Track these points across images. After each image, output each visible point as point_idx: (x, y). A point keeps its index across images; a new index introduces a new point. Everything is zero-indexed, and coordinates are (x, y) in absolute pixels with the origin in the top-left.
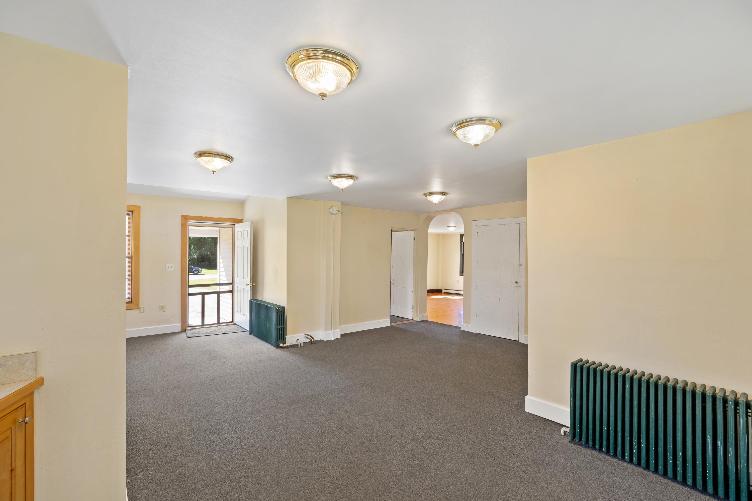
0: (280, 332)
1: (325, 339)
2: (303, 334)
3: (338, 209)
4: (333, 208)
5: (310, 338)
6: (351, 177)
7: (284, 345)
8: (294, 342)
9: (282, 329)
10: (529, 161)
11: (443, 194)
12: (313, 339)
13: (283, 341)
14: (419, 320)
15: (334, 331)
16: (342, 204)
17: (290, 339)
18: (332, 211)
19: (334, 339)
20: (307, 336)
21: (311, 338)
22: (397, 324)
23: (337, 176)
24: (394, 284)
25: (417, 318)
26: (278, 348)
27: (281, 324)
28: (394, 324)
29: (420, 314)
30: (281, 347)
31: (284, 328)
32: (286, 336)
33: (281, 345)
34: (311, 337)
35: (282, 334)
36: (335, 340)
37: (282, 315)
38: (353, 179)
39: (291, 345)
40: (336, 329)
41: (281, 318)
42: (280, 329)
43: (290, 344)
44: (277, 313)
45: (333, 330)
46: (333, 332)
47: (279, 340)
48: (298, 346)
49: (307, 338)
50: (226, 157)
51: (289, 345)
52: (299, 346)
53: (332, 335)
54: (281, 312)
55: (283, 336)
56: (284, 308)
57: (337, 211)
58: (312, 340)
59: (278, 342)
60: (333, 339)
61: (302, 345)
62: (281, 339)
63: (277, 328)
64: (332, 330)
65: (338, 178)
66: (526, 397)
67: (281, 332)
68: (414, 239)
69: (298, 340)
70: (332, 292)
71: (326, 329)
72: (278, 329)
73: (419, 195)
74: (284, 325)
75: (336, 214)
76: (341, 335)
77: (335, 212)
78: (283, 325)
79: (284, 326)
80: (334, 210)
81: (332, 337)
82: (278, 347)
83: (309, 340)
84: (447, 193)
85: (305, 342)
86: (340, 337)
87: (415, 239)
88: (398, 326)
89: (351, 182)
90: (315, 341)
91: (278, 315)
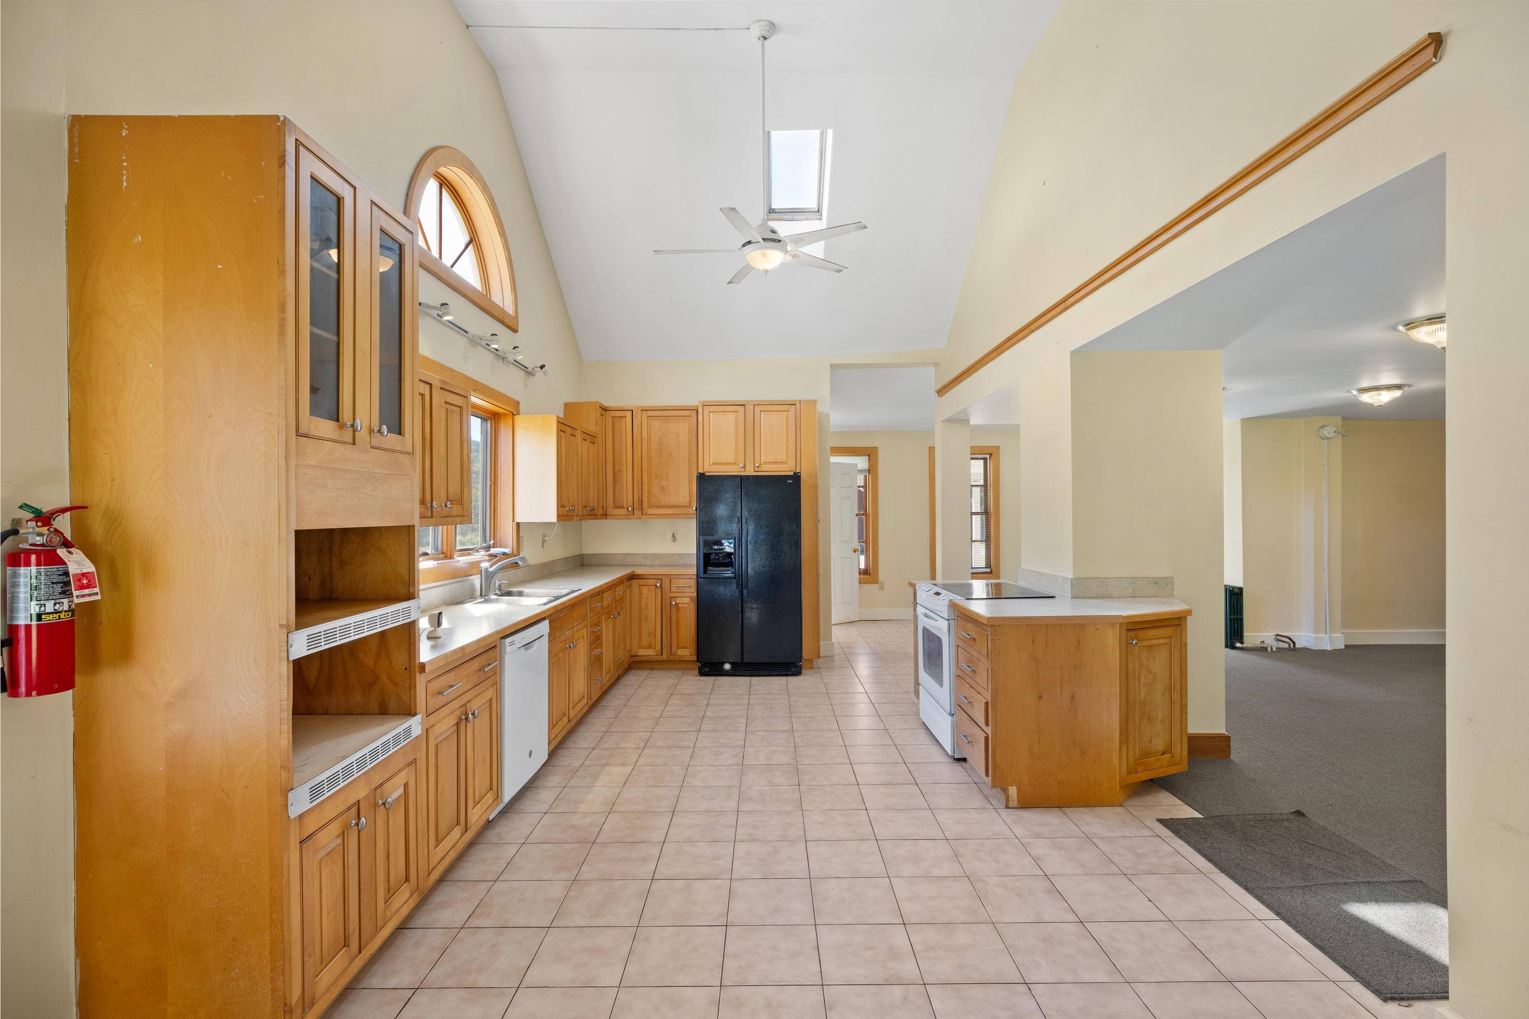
0: (1234, 625)
1: (1316, 647)
2: (1274, 634)
3: (1336, 430)
4: (1327, 428)
5: (1288, 640)
7: (1244, 646)
8: (1257, 643)
9: (1239, 620)
12: (1294, 643)
13: (1242, 639)
15: (1331, 635)
16: (1344, 419)
17: (1251, 638)
18: (1324, 433)
19: (1331, 649)
20: (1283, 638)
21: (1290, 641)
26: (1232, 649)
27: (1234, 613)
30: (1239, 648)
31: (1241, 619)
32: (1244, 632)
33: (1238, 645)
34: (1290, 639)
35: (1238, 628)
36: (1336, 650)
37: (1238, 599)
39: (1256, 646)
40: (1335, 633)
41: (1236, 603)
42: (1236, 620)
43: (1251, 645)
44: (1231, 595)
45: (1329, 633)
46: (1330, 637)
47: (1234, 636)
48: (1266, 650)
49: (1280, 640)
51: (1249, 646)
52: (1269, 651)
53: (1328, 642)
54: (1237, 594)
55: (1240, 632)
56: (1241, 590)
57: (1335, 432)
58: (1292, 646)
59: (1232, 641)
60: (1329, 648)
61: (1274, 649)
62: (1237, 636)
63: (1228, 619)
64: (1327, 634)
67: (1237, 625)
69: (1265, 641)
70: (1327, 570)
71: (1317, 631)
72: (1231, 620)
74: (1242, 615)
75: (1332, 438)
76: (1346, 646)
77: (1331, 435)
78: (1240, 615)
79: (1241, 617)
80: (1328, 432)
81: (1329, 645)
82: (1233, 647)
83: (1285, 645)
85: (1280, 646)
86: (1343, 648)
89: (1398, 393)
90: (1296, 647)
91: (1232, 600)
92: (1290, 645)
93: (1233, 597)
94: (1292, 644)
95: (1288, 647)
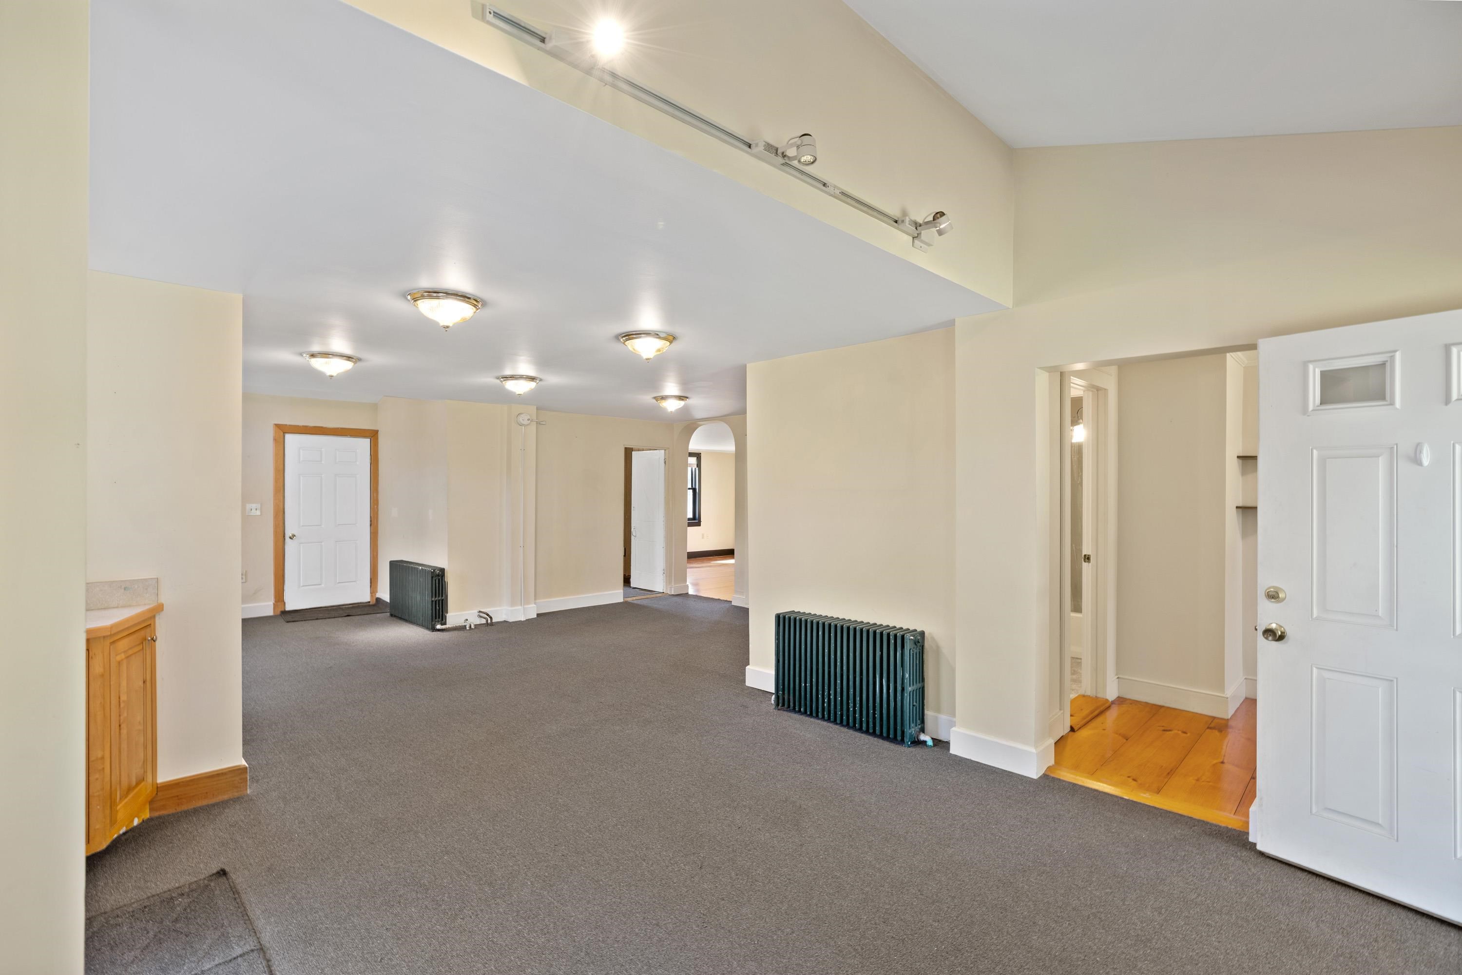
0: (436, 607)
1: (511, 619)
2: (475, 612)
3: (529, 418)
4: (522, 415)
5: (486, 617)
6: (532, 379)
7: (444, 627)
8: (460, 622)
9: (441, 602)
10: (748, 365)
11: (681, 398)
12: (491, 618)
13: (442, 620)
14: (673, 594)
15: (526, 606)
16: (537, 409)
17: (453, 618)
18: (521, 419)
19: (525, 620)
20: (482, 615)
21: (488, 617)
22: (634, 598)
23: (510, 377)
24: (635, 536)
25: (671, 590)
26: (433, 631)
27: (439, 594)
28: (629, 600)
29: (674, 584)
30: (439, 630)
31: (442, 600)
32: (447, 613)
33: (439, 627)
34: (488, 615)
35: (439, 609)
36: (527, 620)
37: (439, 580)
38: (535, 382)
39: (455, 626)
40: (528, 603)
41: (437, 585)
42: (437, 602)
43: (452, 626)
44: (432, 577)
45: (524, 605)
46: (524, 608)
47: (436, 618)
48: (466, 628)
49: (481, 617)
50: (348, 358)
51: (450, 626)
52: (468, 629)
53: (523, 614)
54: (438, 575)
55: (441, 613)
56: (443, 570)
57: (529, 420)
58: (489, 621)
59: (433, 623)
60: (523, 619)
61: (473, 627)
62: (439, 618)
63: (432, 601)
64: (521, 605)
65: (512, 380)
66: (747, 667)
67: (439, 607)
68: (665, 463)
69: (467, 620)
70: (522, 547)
71: (513, 604)
72: (434, 602)
73: (647, 399)
74: (444, 596)
75: (527, 425)
76: (538, 615)
77: (526, 422)
78: (442, 596)
79: (443, 598)
80: (523, 419)
81: (523, 616)
82: (434, 629)
83: (484, 621)
84: (687, 398)
85: (478, 623)
86: (536, 617)
87: (667, 463)
88: (635, 602)
89: (532, 385)
90: (493, 621)
91: (434, 582)
92: (487, 621)
93: (434, 578)
94: (489, 619)
95: (485, 622)
